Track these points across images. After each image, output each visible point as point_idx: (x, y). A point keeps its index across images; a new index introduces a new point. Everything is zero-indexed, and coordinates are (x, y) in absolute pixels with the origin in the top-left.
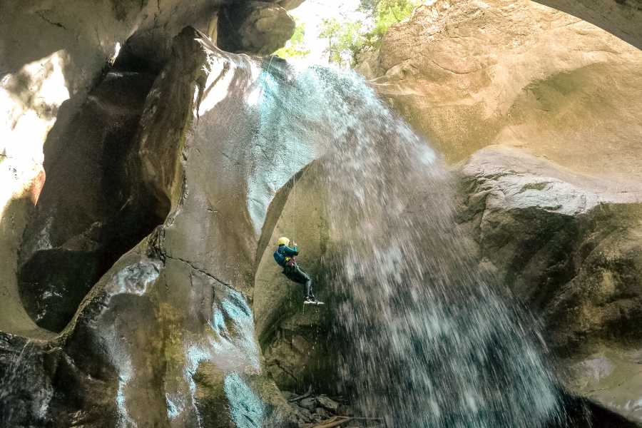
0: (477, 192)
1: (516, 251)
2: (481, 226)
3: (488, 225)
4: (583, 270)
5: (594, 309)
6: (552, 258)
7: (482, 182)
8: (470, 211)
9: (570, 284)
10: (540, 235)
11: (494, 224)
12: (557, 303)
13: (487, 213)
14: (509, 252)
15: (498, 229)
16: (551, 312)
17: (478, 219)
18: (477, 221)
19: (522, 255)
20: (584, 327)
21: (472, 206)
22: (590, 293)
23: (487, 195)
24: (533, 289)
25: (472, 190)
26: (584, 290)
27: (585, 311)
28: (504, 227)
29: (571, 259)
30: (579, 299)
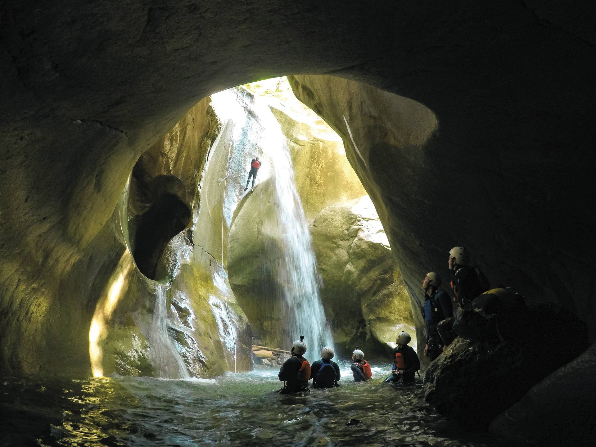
0: (355, 225)
1: (365, 264)
2: (352, 245)
3: (355, 246)
4: (398, 281)
5: (401, 302)
6: (382, 271)
7: (359, 221)
8: (349, 235)
9: (390, 287)
10: (379, 258)
11: (358, 247)
12: (381, 294)
13: (356, 239)
14: (362, 263)
15: (359, 250)
16: (378, 298)
17: (351, 241)
18: (350, 242)
19: (368, 266)
20: (394, 310)
21: (350, 233)
22: (399, 293)
23: (359, 229)
24: (370, 285)
25: (352, 223)
26: (396, 291)
27: (395, 301)
28: (362, 250)
29: (392, 274)
30: (393, 295)
